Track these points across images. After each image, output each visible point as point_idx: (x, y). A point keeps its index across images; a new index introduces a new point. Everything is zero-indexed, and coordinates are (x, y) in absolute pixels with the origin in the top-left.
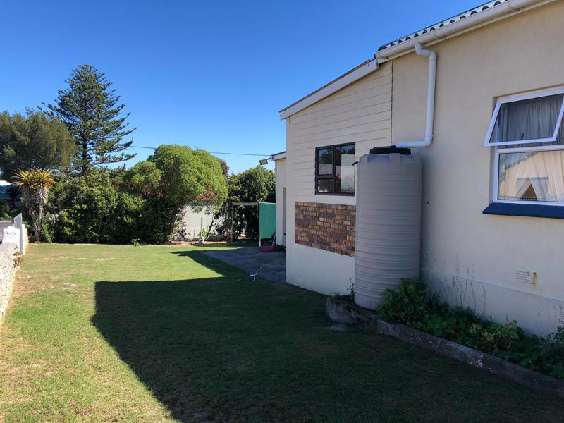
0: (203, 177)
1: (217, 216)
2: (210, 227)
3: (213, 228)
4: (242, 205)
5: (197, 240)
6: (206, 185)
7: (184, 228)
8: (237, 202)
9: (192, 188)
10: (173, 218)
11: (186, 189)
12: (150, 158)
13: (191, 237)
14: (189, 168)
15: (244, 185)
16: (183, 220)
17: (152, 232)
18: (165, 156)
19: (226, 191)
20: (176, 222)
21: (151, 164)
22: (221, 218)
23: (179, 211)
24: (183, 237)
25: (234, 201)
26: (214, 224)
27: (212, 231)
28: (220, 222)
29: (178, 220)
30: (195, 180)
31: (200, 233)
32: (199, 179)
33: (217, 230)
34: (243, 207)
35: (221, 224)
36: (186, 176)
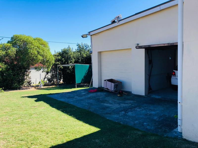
0: (41, 51)
1: (47, 73)
2: (44, 79)
3: (46, 79)
4: (61, 66)
5: (38, 86)
6: (43, 56)
7: (30, 80)
8: (59, 64)
9: (35, 58)
10: (24, 75)
11: (31, 58)
12: (9, 42)
13: (34, 85)
14: (32, 46)
15: (62, 56)
16: (29, 76)
17: (12, 83)
18: (18, 40)
19: (54, 59)
20: (26, 77)
21: (9, 44)
22: (49, 74)
23: (27, 71)
24: (30, 85)
25: (57, 64)
26: (46, 77)
27: (45, 81)
28: (49, 76)
29: (27, 76)
30: (36, 53)
31: (40, 82)
32: (38, 52)
33: (48, 80)
34: (62, 68)
35: (49, 77)
36: (31, 51)
